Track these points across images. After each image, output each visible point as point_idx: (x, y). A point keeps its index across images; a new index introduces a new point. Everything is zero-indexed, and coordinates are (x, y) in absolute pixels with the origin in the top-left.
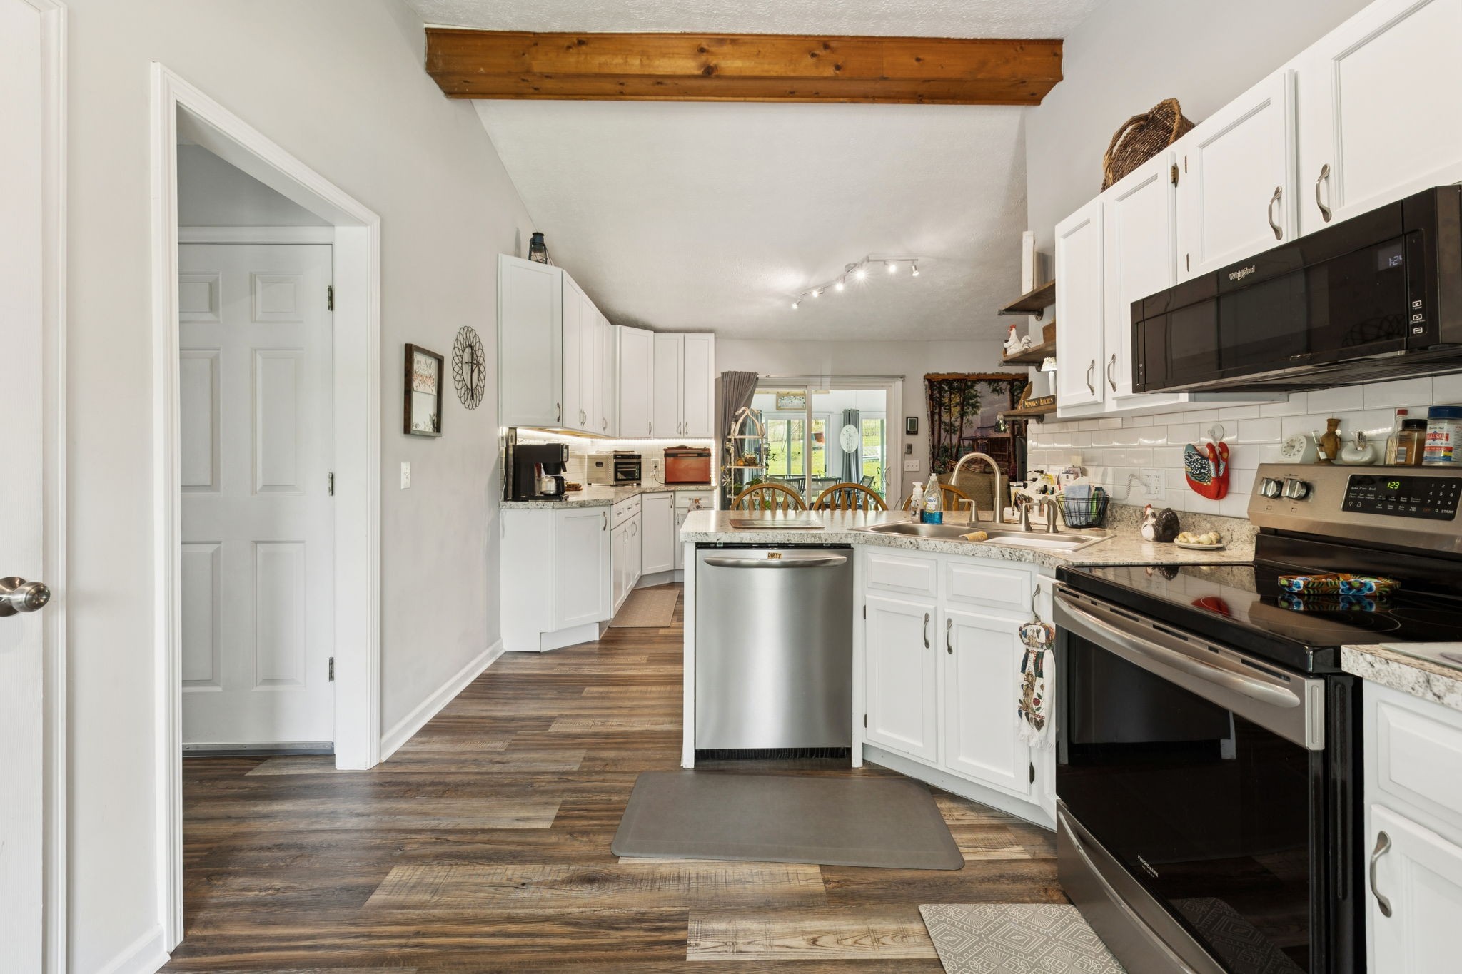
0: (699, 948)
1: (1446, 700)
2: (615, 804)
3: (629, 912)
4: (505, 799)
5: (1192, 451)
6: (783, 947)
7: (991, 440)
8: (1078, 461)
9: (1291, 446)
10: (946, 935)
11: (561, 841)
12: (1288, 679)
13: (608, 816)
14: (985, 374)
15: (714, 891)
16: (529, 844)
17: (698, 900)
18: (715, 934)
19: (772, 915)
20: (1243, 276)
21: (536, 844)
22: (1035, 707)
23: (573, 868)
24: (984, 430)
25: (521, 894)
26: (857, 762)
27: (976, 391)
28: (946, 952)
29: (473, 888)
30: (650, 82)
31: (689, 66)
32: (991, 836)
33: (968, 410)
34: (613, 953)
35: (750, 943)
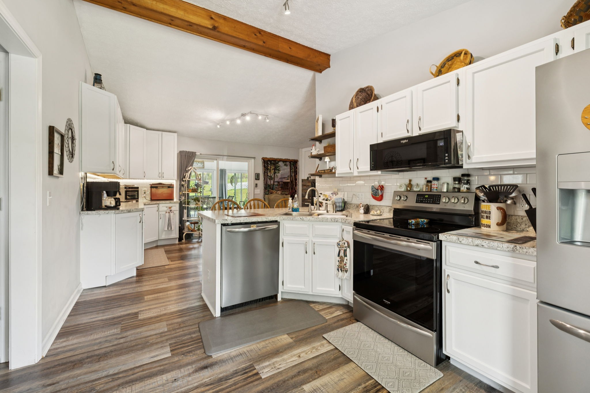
0: (264, 373)
1: (462, 242)
2: (194, 338)
3: (230, 372)
4: (138, 351)
5: (373, 187)
6: (291, 362)
7: (284, 182)
8: (336, 190)
9: (401, 186)
10: (334, 341)
11: (180, 359)
12: (429, 243)
13: (195, 343)
14: (282, 159)
15: (257, 354)
16: (166, 364)
17: (253, 358)
18: (267, 366)
19: (281, 354)
20: (405, 142)
21: (169, 363)
22: (345, 266)
23: (194, 366)
24: (281, 179)
25: (176, 384)
26: (279, 299)
27: (279, 165)
28: (337, 345)
29: (151, 390)
30: (186, 23)
31: (208, 23)
32: (329, 310)
33: (276, 172)
34: (234, 387)
35: (280, 365)
